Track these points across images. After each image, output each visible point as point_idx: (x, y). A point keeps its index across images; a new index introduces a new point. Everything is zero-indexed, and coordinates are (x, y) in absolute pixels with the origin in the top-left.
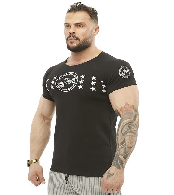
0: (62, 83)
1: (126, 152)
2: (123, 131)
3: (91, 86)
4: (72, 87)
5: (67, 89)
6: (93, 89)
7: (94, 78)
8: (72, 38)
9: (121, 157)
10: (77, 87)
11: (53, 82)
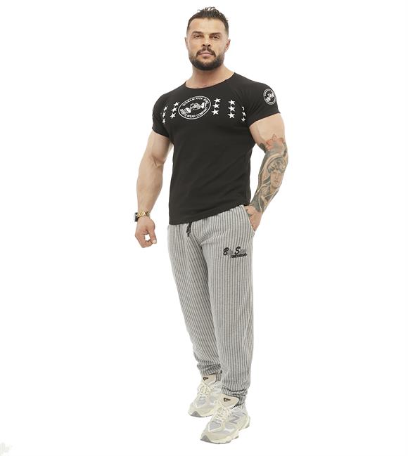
0: (187, 109)
1: (269, 193)
2: (270, 167)
3: (229, 111)
4: (202, 113)
5: (194, 116)
6: (232, 115)
7: (232, 102)
8: (206, 51)
9: (263, 198)
10: (210, 113)
11: (174, 109)
